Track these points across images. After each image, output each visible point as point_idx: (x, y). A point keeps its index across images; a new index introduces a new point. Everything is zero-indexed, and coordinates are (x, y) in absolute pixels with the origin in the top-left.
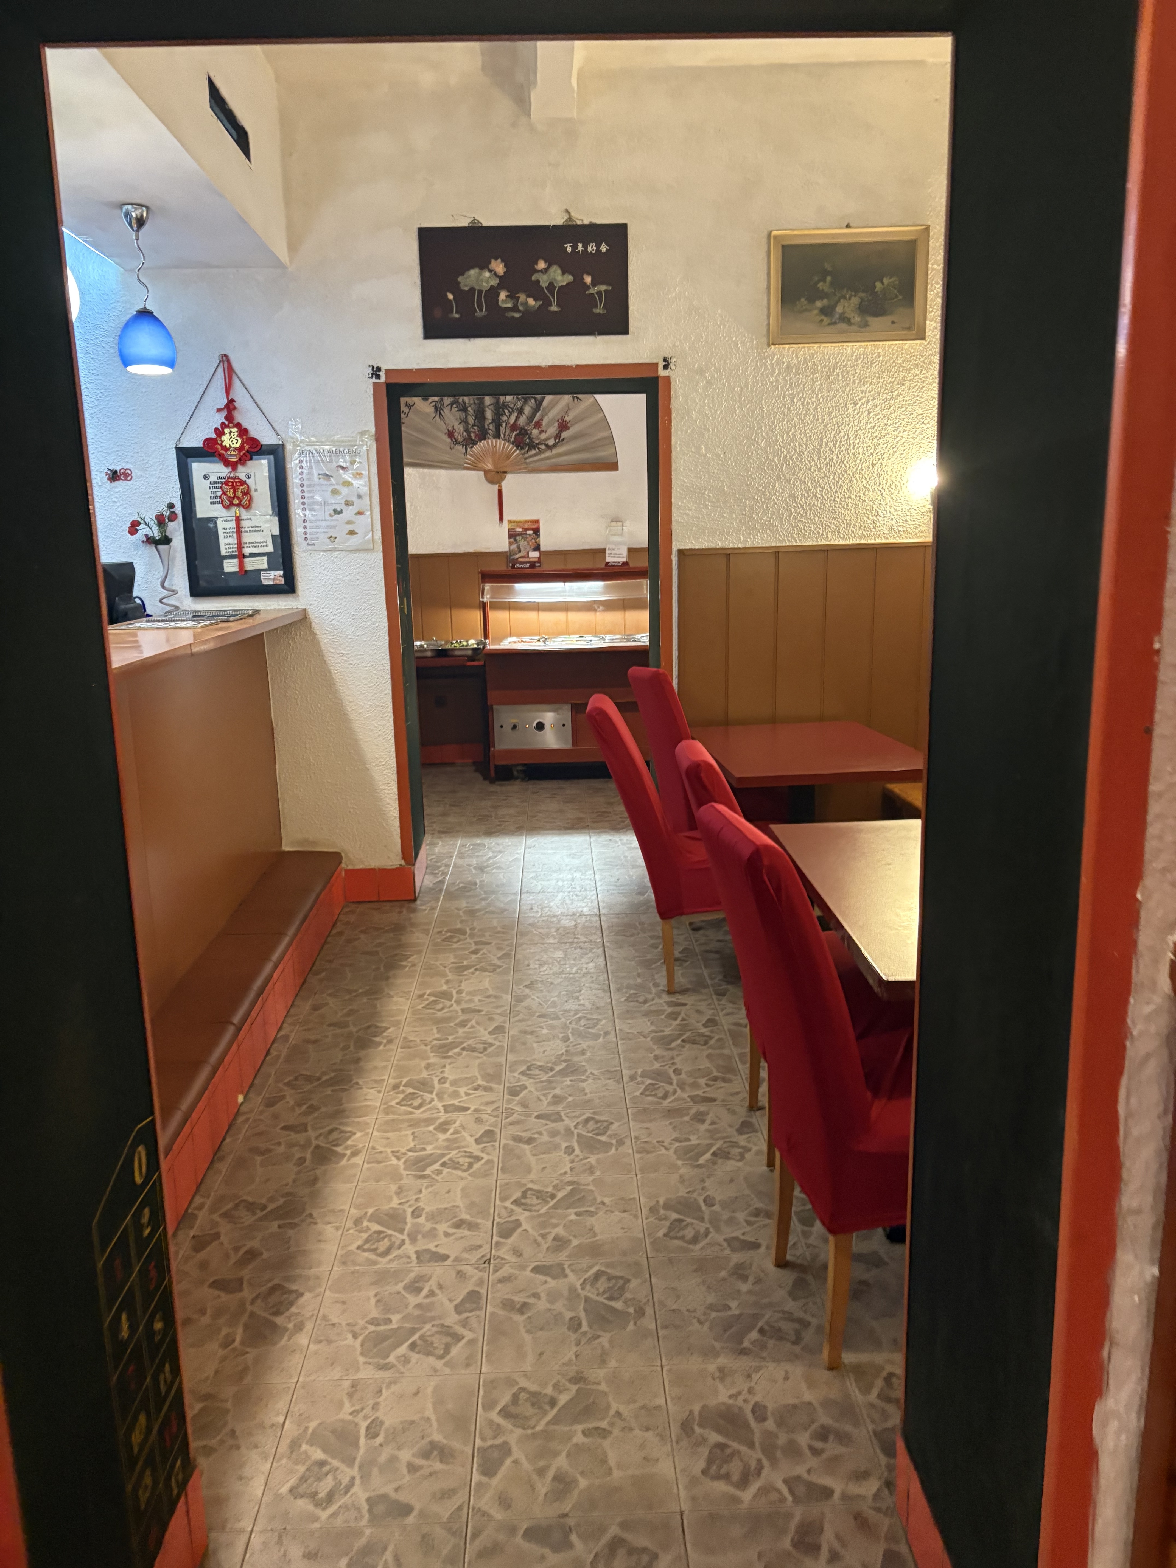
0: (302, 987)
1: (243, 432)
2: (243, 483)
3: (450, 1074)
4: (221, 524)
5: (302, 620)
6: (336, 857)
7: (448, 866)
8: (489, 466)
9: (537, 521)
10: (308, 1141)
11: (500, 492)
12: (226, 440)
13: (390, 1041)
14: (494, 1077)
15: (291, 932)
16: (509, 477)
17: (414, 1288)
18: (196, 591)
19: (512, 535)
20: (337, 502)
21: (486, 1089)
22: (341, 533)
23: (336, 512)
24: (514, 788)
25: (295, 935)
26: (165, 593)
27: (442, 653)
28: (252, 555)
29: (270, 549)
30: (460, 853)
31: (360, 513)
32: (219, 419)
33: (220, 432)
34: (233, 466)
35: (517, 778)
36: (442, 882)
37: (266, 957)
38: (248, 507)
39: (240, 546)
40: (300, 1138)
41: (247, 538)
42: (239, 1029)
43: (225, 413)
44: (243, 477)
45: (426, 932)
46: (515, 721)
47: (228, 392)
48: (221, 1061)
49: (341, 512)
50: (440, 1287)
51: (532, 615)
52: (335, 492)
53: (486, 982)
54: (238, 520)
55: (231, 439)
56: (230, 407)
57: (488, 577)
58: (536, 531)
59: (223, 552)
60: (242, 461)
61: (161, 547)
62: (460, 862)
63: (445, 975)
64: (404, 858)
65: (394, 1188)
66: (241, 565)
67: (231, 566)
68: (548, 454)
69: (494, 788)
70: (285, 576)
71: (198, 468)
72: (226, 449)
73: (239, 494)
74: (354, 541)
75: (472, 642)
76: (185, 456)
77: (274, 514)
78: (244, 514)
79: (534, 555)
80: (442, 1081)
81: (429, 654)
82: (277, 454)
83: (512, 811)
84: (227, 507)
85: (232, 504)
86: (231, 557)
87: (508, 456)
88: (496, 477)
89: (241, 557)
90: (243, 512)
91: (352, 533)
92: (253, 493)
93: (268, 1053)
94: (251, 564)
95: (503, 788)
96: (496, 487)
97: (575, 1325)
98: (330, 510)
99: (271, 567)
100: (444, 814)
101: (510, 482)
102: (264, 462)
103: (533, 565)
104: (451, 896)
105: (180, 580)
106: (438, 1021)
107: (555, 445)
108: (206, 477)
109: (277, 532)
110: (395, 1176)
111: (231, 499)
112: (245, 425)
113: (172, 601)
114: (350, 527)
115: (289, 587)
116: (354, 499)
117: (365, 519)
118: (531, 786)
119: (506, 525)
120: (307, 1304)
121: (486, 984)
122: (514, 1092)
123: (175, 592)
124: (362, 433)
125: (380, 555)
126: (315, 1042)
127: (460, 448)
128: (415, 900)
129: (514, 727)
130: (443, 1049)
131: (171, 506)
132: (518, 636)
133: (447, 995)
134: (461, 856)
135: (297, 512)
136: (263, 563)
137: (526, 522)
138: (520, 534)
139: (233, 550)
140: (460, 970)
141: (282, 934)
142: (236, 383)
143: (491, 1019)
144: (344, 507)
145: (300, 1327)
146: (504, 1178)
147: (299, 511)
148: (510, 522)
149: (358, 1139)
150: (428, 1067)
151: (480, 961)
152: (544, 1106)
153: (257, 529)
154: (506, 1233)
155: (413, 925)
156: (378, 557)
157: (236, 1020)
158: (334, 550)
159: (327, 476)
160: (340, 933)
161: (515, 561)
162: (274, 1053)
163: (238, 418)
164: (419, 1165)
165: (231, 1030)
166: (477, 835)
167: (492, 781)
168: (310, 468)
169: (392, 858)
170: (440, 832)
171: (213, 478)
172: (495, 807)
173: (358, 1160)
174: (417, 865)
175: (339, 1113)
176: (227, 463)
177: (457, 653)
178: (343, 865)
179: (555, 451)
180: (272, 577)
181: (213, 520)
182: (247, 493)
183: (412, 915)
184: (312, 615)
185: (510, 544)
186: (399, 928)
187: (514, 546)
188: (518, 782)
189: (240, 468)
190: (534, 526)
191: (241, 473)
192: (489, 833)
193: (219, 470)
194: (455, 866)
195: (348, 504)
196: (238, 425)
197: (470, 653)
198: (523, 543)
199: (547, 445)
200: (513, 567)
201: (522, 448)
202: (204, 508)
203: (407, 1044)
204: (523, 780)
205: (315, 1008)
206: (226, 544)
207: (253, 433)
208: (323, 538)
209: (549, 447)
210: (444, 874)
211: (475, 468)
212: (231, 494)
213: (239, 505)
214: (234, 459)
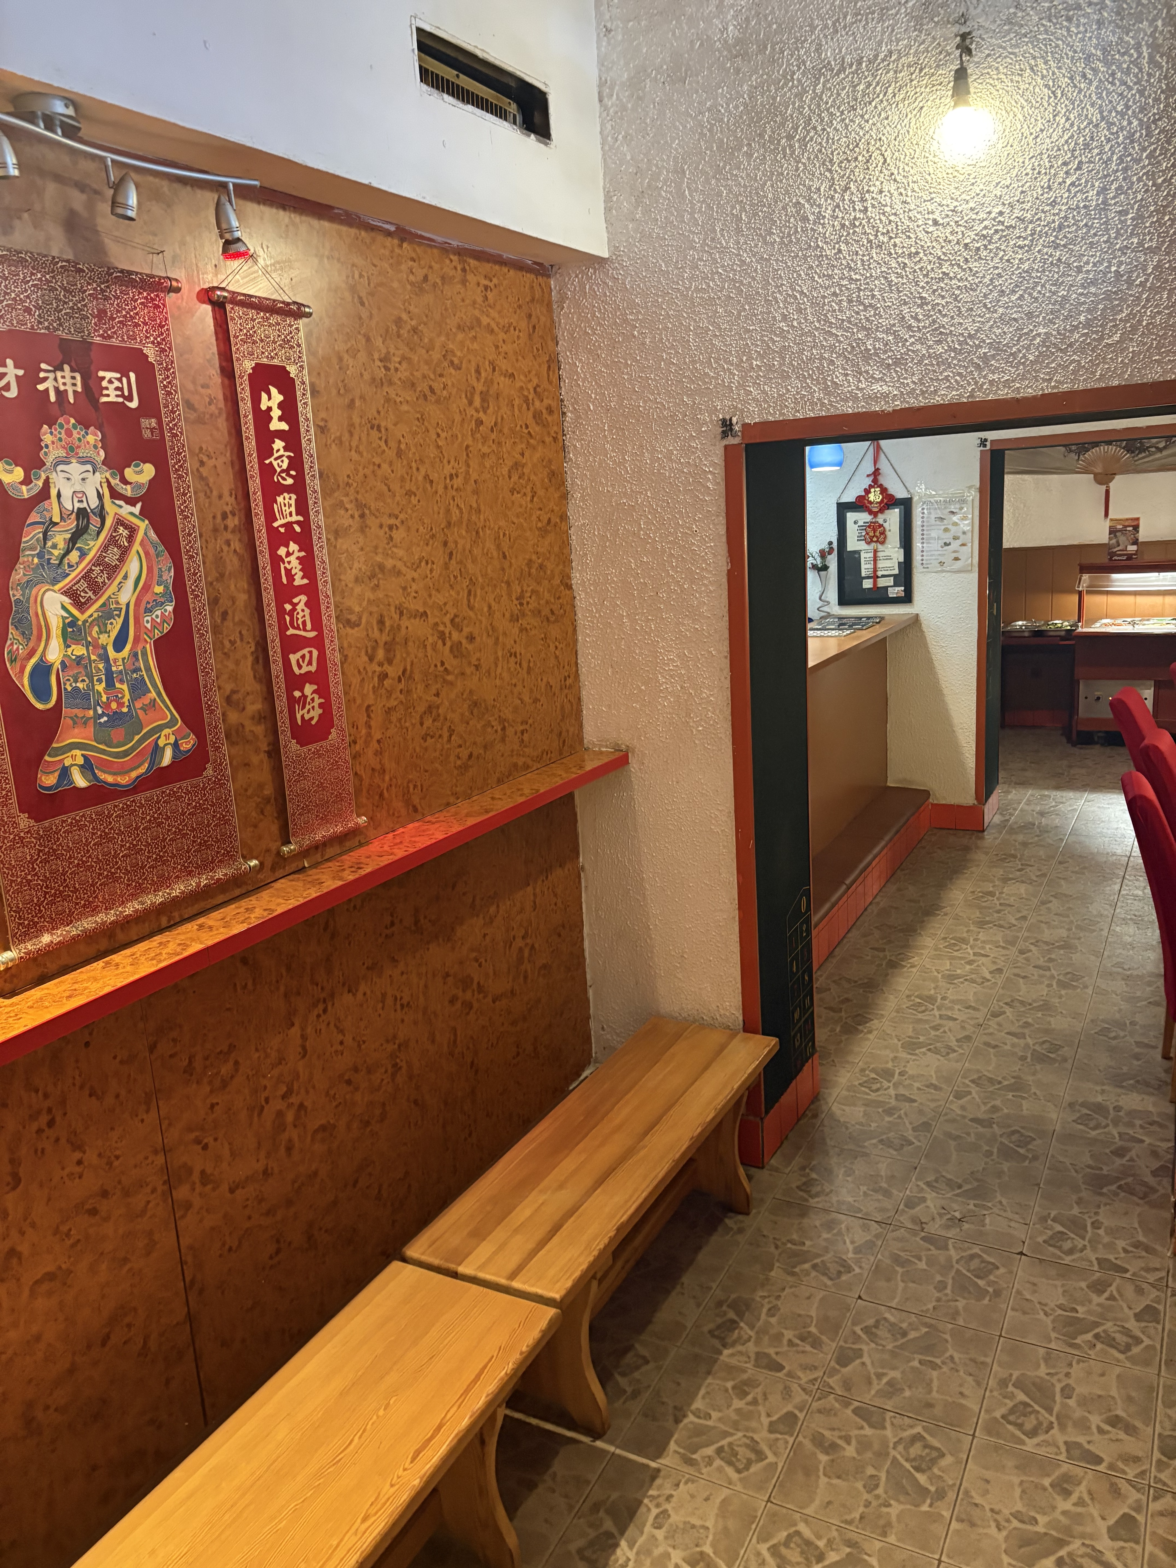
0: (891, 877)
1: (884, 490)
2: (881, 526)
3: (982, 936)
4: (863, 555)
5: (916, 620)
6: (926, 793)
7: (1015, 809)
8: (1099, 470)
9: (1138, 519)
10: (885, 956)
11: (1107, 492)
12: (872, 497)
13: (946, 914)
14: (1013, 943)
15: (887, 838)
16: (1117, 477)
17: (936, 1028)
18: (843, 601)
19: (1113, 532)
20: (947, 537)
21: (1003, 948)
22: (948, 559)
23: (946, 544)
24: (1095, 751)
25: (891, 840)
26: (821, 603)
27: (1038, 634)
28: (883, 576)
29: (896, 572)
30: (1028, 800)
31: (963, 545)
32: (869, 481)
33: (867, 491)
34: (875, 514)
35: (1097, 743)
36: (1008, 821)
37: (870, 851)
38: (882, 543)
39: (875, 570)
40: (881, 954)
41: (880, 564)
42: (848, 888)
43: (872, 478)
44: (881, 521)
45: (987, 853)
46: (1098, 694)
47: (875, 463)
48: (837, 902)
49: (949, 544)
50: (950, 1030)
51: (1130, 599)
52: (946, 530)
53: (1022, 889)
54: (875, 552)
55: (875, 496)
56: (876, 473)
57: (1085, 569)
58: (1136, 528)
59: (863, 574)
60: (881, 511)
61: (822, 573)
62: (1026, 807)
63: (993, 882)
64: (977, 798)
65: (933, 985)
66: (875, 583)
67: (867, 584)
68: (1158, 455)
69: (1075, 750)
70: (905, 591)
71: (851, 517)
72: (871, 503)
73: (878, 534)
74: (958, 565)
75: (1066, 625)
76: (843, 508)
77: (901, 547)
78: (880, 547)
79: (1132, 548)
80: (976, 940)
81: (1026, 634)
82: (906, 505)
83: (1084, 771)
84: (868, 543)
85: (872, 541)
86: (868, 578)
87: (1119, 460)
88: (1104, 478)
89: (875, 577)
90: (880, 546)
91: (957, 559)
92: (887, 533)
93: (866, 909)
94: (882, 583)
95: (1082, 751)
96: (1104, 487)
97: (1023, 1058)
98: (941, 543)
99: (896, 585)
100: (1024, 770)
101: (1118, 484)
102: (897, 510)
103: (1130, 557)
104: (1012, 831)
105: (832, 595)
106: (980, 908)
107: (1165, 448)
108: (855, 523)
109: (902, 559)
110: (935, 980)
111: (871, 538)
112: (886, 485)
113: (826, 609)
114: (955, 555)
115: (907, 598)
116: (960, 534)
117: (967, 550)
118: (1108, 750)
119: (1108, 524)
120: (875, 1024)
121: (1022, 891)
122: (1022, 952)
123: (828, 603)
124: (970, 487)
125: (976, 575)
126: (896, 908)
127: (1074, 456)
128: (983, 831)
129: (1098, 698)
130: (981, 924)
131: (830, 543)
132: (1111, 618)
133: (992, 894)
134: (1029, 803)
135: (917, 545)
136: (890, 581)
137: (1127, 519)
138: (1120, 531)
139: (870, 573)
140: (1005, 880)
141: (882, 839)
142: (882, 456)
143: (1019, 911)
144: (952, 541)
145: (870, 1032)
146: (1001, 991)
147: (919, 545)
148: (1111, 520)
149: (915, 960)
150: (968, 931)
151: (1022, 876)
152: (1041, 962)
153: (889, 558)
154: (995, 1015)
155: (977, 847)
156: (975, 575)
157: (848, 882)
158: (943, 571)
159: (942, 519)
160: (924, 848)
161: (1114, 554)
162: (869, 910)
163: (882, 480)
164: (951, 978)
165: (844, 887)
166: (1047, 788)
167: (1074, 745)
168: (929, 513)
169: (968, 798)
170: (1016, 783)
171: (861, 523)
172: (1070, 767)
173: (914, 970)
174: (987, 806)
175: (906, 946)
176: (871, 512)
177: (1051, 634)
178: (931, 800)
179: (1165, 453)
180: (896, 591)
181: (858, 552)
182: (883, 533)
183: (979, 842)
184: (922, 618)
185: (1110, 539)
186: (967, 849)
187: (1114, 541)
188: (1097, 747)
189: (880, 515)
190: (1135, 523)
191: (880, 519)
192: (1058, 788)
193: (864, 517)
194: (1021, 810)
195: (956, 538)
196: (881, 486)
197: (1063, 633)
198: (1122, 539)
199: (1157, 448)
200: (1111, 559)
201: (1133, 452)
202: (853, 544)
203: (957, 917)
204: (1102, 745)
205: (899, 890)
206: (866, 568)
207: (891, 491)
208: (935, 563)
209: (1160, 450)
210: (1011, 815)
211: (1086, 472)
212: (872, 534)
213: (877, 541)
214: (876, 510)
